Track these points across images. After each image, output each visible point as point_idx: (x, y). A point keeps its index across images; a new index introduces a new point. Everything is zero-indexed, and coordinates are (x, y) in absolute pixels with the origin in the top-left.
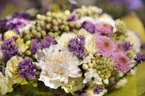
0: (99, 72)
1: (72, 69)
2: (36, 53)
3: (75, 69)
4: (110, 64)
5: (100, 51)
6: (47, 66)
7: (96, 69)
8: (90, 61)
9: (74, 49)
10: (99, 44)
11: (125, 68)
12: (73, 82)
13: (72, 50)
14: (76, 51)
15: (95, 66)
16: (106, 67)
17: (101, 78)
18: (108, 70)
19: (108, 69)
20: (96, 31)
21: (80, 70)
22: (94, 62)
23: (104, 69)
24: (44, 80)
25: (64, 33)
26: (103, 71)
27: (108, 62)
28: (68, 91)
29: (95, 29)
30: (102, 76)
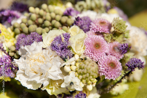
0: (81, 77)
1: (53, 71)
2: (19, 50)
3: (57, 71)
4: (91, 69)
5: (88, 53)
6: (25, 65)
7: (78, 73)
8: (73, 63)
9: (56, 48)
10: (88, 44)
11: (113, 74)
12: (57, 84)
13: (54, 49)
14: (58, 51)
15: (78, 70)
16: (87, 72)
17: (83, 83)
18: (89, 76)
19: (89, 74)
20: (91, 29)
21: (61, 72)
22: (78, 64)
23: (85, 74)
24: (21, 80)
25: (54, 29)
26: (84, 76)
27: (89, 67)
28: (51, 93)
29: (90, 26)
30: (84, 81)
